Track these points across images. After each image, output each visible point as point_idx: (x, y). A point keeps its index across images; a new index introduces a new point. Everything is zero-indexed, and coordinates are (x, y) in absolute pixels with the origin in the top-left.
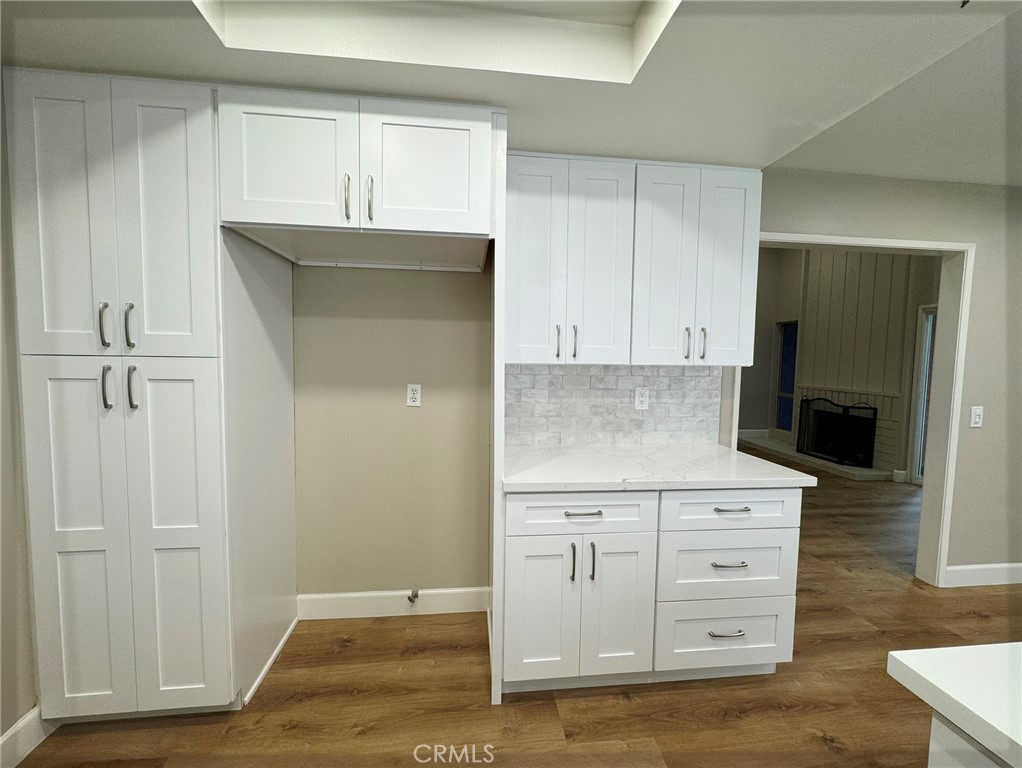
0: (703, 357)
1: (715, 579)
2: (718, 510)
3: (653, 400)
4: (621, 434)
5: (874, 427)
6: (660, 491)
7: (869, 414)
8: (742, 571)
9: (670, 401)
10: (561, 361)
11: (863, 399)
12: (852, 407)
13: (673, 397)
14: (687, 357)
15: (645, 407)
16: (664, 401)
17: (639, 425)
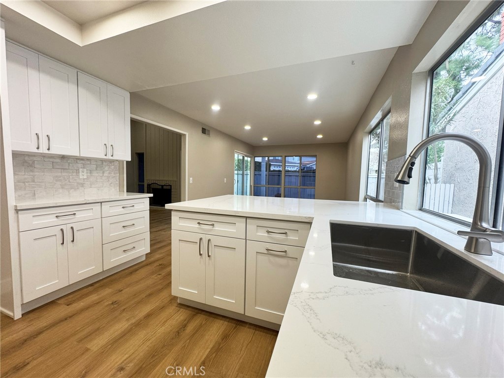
0: (112, 156)
1: (124, 231)
2: (123, 207)
3: (89, 174)
4: (73, 190)
5: (171, 192)
6: (101, 203)
7: (168, 188)
8: (133, 227)
9: (97, 175)
10: (40, 151)
11: (167, 182)
12: (165, 185)
13: (97, 173)
14: (106, 155)
15: (85, 177)
16: (93, 175)
17: (82, 185)
